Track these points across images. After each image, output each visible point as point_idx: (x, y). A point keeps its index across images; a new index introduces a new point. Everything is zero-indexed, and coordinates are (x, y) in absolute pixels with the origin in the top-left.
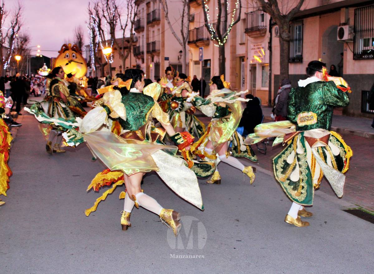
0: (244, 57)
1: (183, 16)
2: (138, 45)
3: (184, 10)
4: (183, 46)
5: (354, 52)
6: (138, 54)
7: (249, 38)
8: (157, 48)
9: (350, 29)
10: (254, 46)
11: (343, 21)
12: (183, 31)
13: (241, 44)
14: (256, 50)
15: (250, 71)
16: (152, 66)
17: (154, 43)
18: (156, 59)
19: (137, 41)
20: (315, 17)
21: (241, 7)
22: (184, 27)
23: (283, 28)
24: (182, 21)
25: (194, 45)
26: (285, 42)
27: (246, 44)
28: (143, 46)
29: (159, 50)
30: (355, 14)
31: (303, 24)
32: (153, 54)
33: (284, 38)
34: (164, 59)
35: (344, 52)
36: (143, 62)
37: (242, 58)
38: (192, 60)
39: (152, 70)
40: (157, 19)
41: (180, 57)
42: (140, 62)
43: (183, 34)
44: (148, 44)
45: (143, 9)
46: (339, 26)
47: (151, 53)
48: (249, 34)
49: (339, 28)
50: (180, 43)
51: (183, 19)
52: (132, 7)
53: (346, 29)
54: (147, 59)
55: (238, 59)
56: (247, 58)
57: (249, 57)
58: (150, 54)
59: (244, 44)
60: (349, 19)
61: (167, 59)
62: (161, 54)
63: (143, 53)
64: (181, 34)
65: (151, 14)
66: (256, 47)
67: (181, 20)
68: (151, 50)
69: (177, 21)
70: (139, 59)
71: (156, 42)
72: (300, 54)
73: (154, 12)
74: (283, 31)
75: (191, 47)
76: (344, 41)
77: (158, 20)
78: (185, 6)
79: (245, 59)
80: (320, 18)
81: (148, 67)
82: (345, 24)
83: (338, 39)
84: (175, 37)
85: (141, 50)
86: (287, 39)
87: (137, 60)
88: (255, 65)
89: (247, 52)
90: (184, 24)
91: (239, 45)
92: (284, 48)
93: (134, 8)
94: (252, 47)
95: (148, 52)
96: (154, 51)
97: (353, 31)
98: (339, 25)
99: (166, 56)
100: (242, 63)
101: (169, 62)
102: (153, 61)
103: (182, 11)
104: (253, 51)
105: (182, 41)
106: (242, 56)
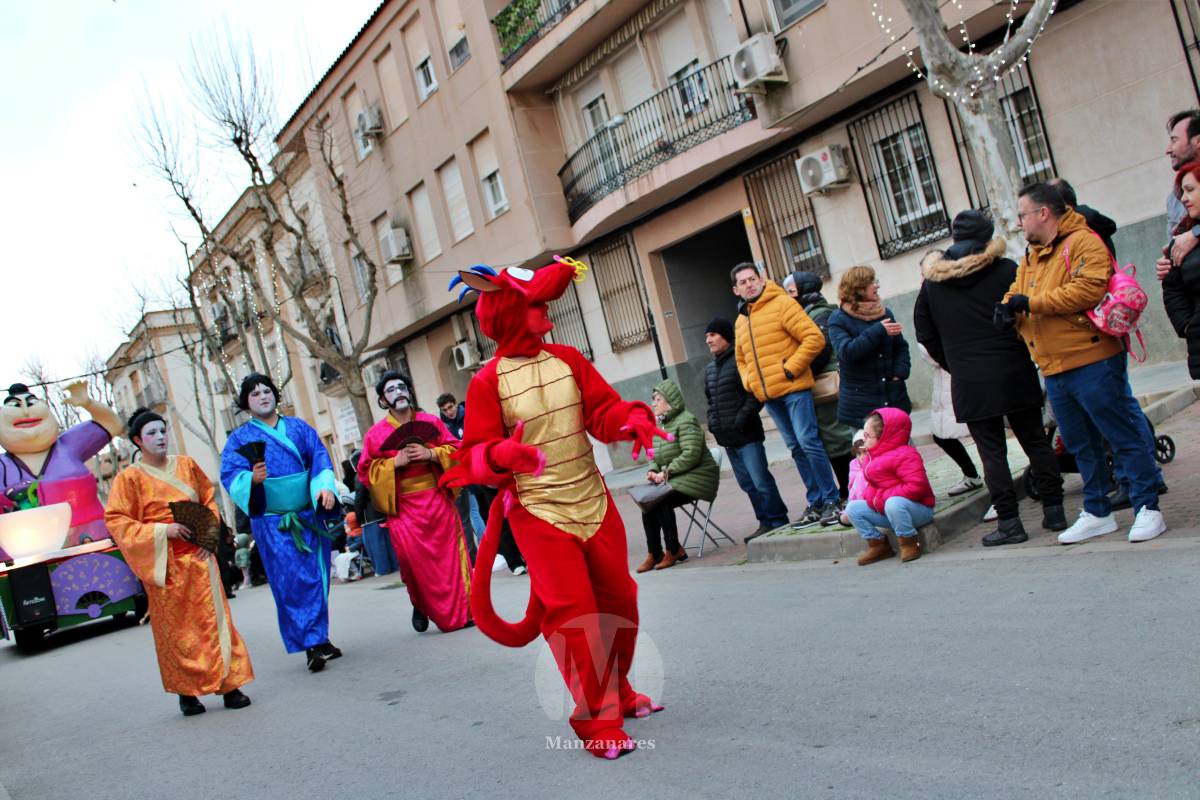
0: (331, 435)
1: (196, 391)
3: (195, 379)
4: (212, 445)
7: (330, 399)
9: (471, 347)
10: (342, 410)
11: (459, 337)
12: (204, 417)
13: (321, 413)
14: (346, 418)
20: (419, 339)
21: (288, 353)
22: (202, 409)
23: (350, 377)
24: (198, 400)
26: (359, 399)
27: (328, 412)
30: (474, 322)
31: (406, 355)
33: (356, 393)
40: (157, 402)
43: (204, 424)
45: (125, 387)
46: (453, 346)
48: (328, 392)
49: (454, 350)
50: (204, 440)
51: (197, 395)
52: (100, 391)
53: (464, 348)
56: (337, 436)
57: (339, 433)
59: (325, 412)
60: (467, 332)
64: (200, 423)
65: (144, 394)
66: (345, 412)
67: (195, 398)
69: (189, 403)
73: (148, 389)
74: (352, 383)
76: (466, 370)
77: (160, 404)
78: (195, 373)
79: (334, 436)
80: (427, 338)
82: (463, 341)
83: (459, 368)
84: (192, 431)
86: (361, 393)
88: (353, 444)
89: (333, 424)
90: (201, 404)
91: (318, 416)
92: (361, 409)
93: (104, 393)
94: (339, 413)
97: (476, 350)
98: (454, 343)
103: (192, 381)
104: (342, 421)
105: (207, 436)
106: (328, 434)
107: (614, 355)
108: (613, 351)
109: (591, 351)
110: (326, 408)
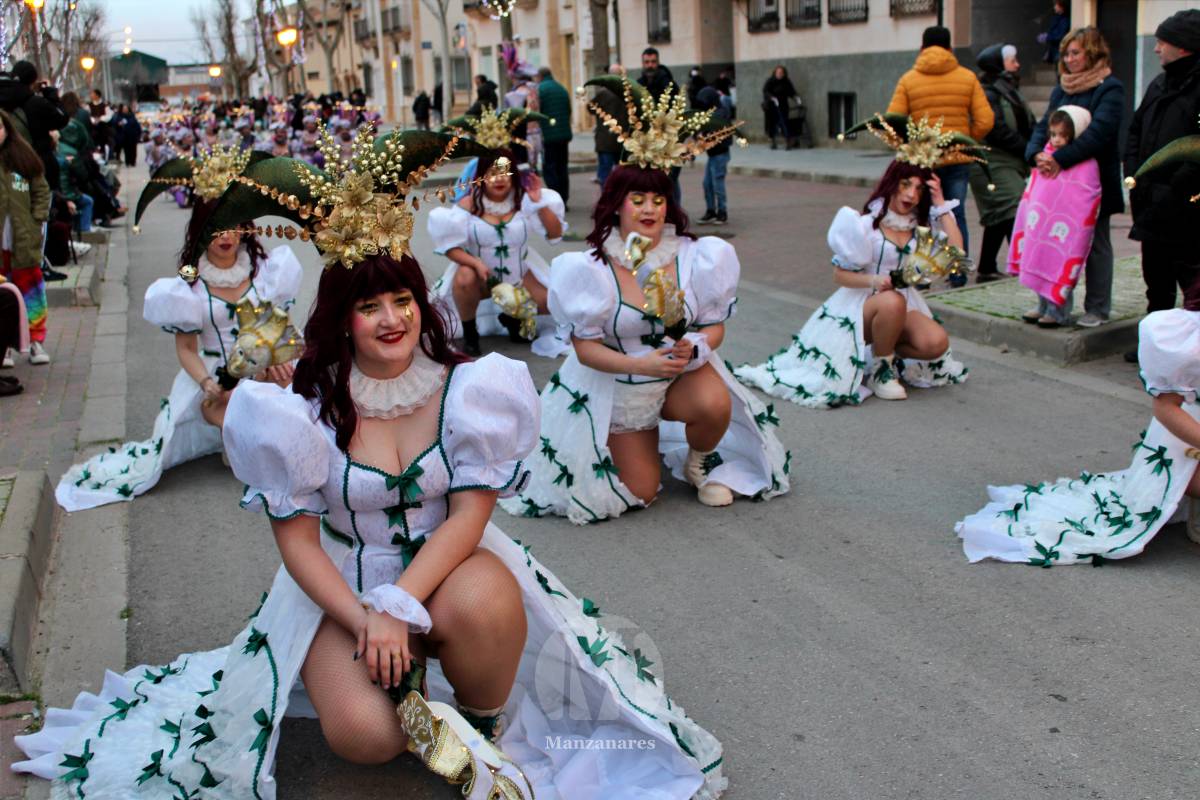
2: (362, 17)
4: (441, 20)
5: (748, 17)
6: (364, 37)
8: (402, 22)
13: (568, 7)
15: (586, 63)
16: (396, 65)
17: (395, 10)
18: (403, 45)
19: (359, 7)
25: (476, 13)
28: (374, 18)
29: (408, 27)
32: (398, 35)
34: (420, 46)
35: (735, 17)
36: (377, 55)
37: (569, 38)
38: (474, 46)
39: (396, 74)
41: (456, 39)
42: (369, 56)
44: (384, 14)
47: (392, 35)
54: (386, 49)
55: (563, 40)
56: (578, 38)
58: (388, 38)
61: (427, 46)
62: (413, 36)
63: (374, 34)
68: (391, 25)
70: (367, 48)
71: (401, 8)
72: (664, 24)
75: (471, 16)
79: (575, 36)
81: (388, 67)
85: (370, 29)
87: (364, 51)
89: (576, 23)
95: (385, 31)
96: (397, 28)
99: (425, 38)
100: (573, 48)
101: (433, 53)
102: (397, 50)
106: (569, 32)
107: (890, 21)
108: (891, 15)
109: (866, 10)
110: (573, 3)
